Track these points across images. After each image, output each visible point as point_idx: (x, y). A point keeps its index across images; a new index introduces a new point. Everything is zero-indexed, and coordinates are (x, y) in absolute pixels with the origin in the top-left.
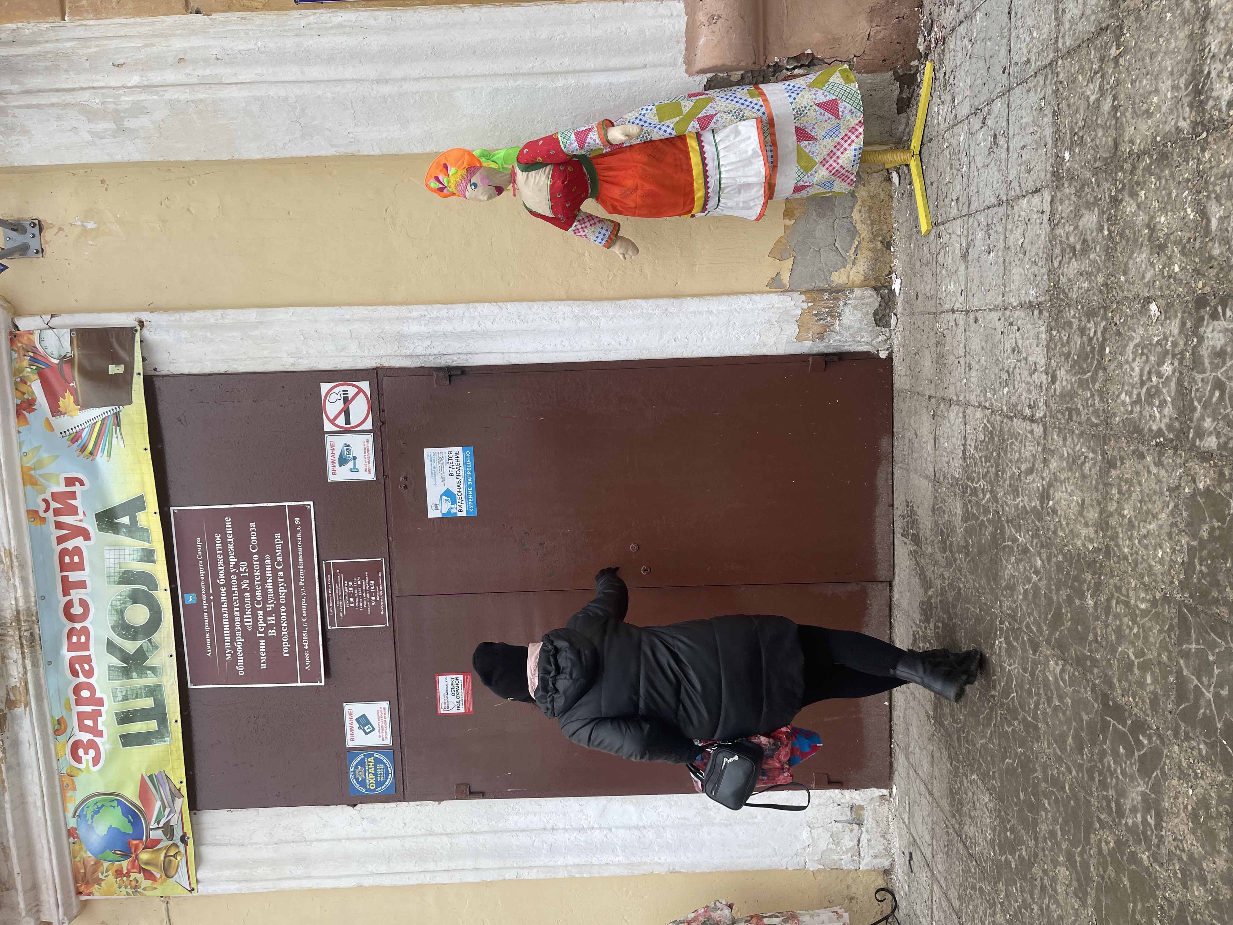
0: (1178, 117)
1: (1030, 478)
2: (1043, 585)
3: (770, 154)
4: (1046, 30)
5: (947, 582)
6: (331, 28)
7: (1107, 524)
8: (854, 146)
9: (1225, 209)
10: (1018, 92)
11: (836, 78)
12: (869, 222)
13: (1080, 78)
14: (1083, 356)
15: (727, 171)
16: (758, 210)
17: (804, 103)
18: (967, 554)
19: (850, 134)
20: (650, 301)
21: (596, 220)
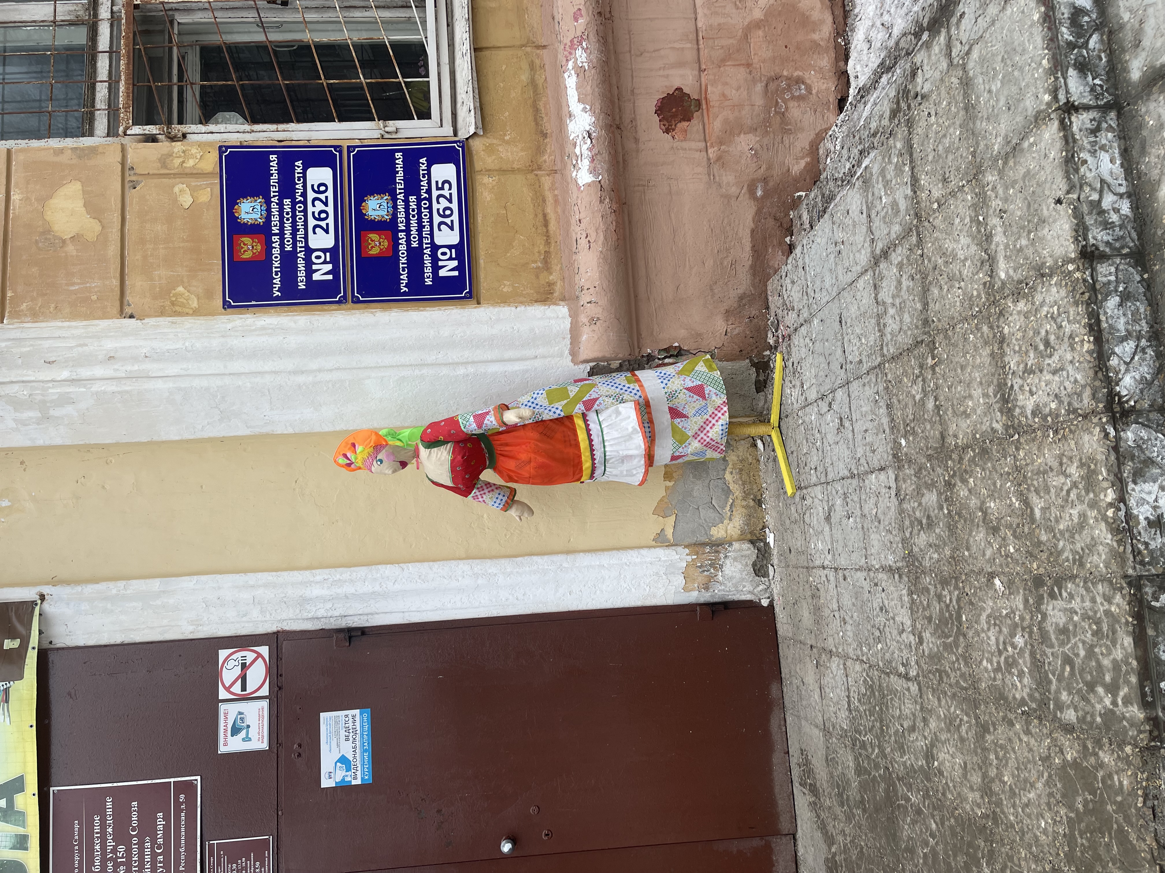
0: (991, 420)
1: (913, 736)
2: (940, 848)
3: (647, 430)
4: (872, 338)
5: (848, 839)
6: (255, 330)
7: (991, 789)
8: (721, 422)
9: (1045, 501)
10: (855, 386)
11: (701, 367)
12: (740, 482)
13: (906, 380)
14: (943, 621)
15: (611, 445)
16: (640, 477)
17: (675, 388)
18: (864, 810)
19: (716, 412)
20: (546, 558)
21: (493, 487)
